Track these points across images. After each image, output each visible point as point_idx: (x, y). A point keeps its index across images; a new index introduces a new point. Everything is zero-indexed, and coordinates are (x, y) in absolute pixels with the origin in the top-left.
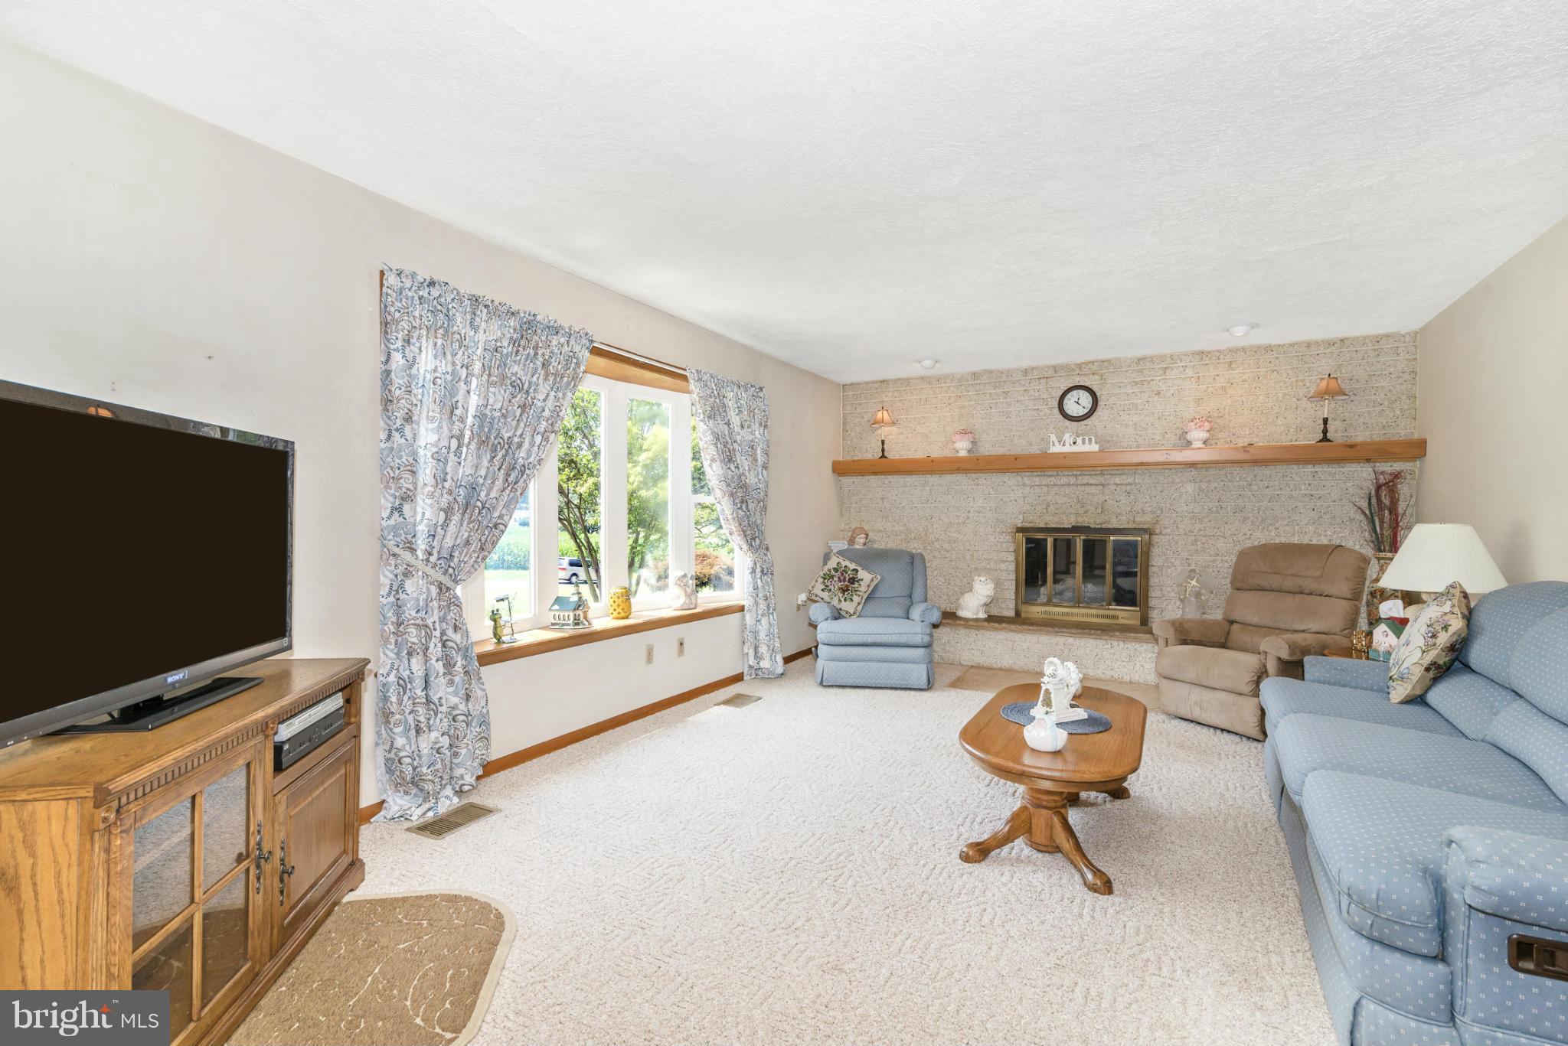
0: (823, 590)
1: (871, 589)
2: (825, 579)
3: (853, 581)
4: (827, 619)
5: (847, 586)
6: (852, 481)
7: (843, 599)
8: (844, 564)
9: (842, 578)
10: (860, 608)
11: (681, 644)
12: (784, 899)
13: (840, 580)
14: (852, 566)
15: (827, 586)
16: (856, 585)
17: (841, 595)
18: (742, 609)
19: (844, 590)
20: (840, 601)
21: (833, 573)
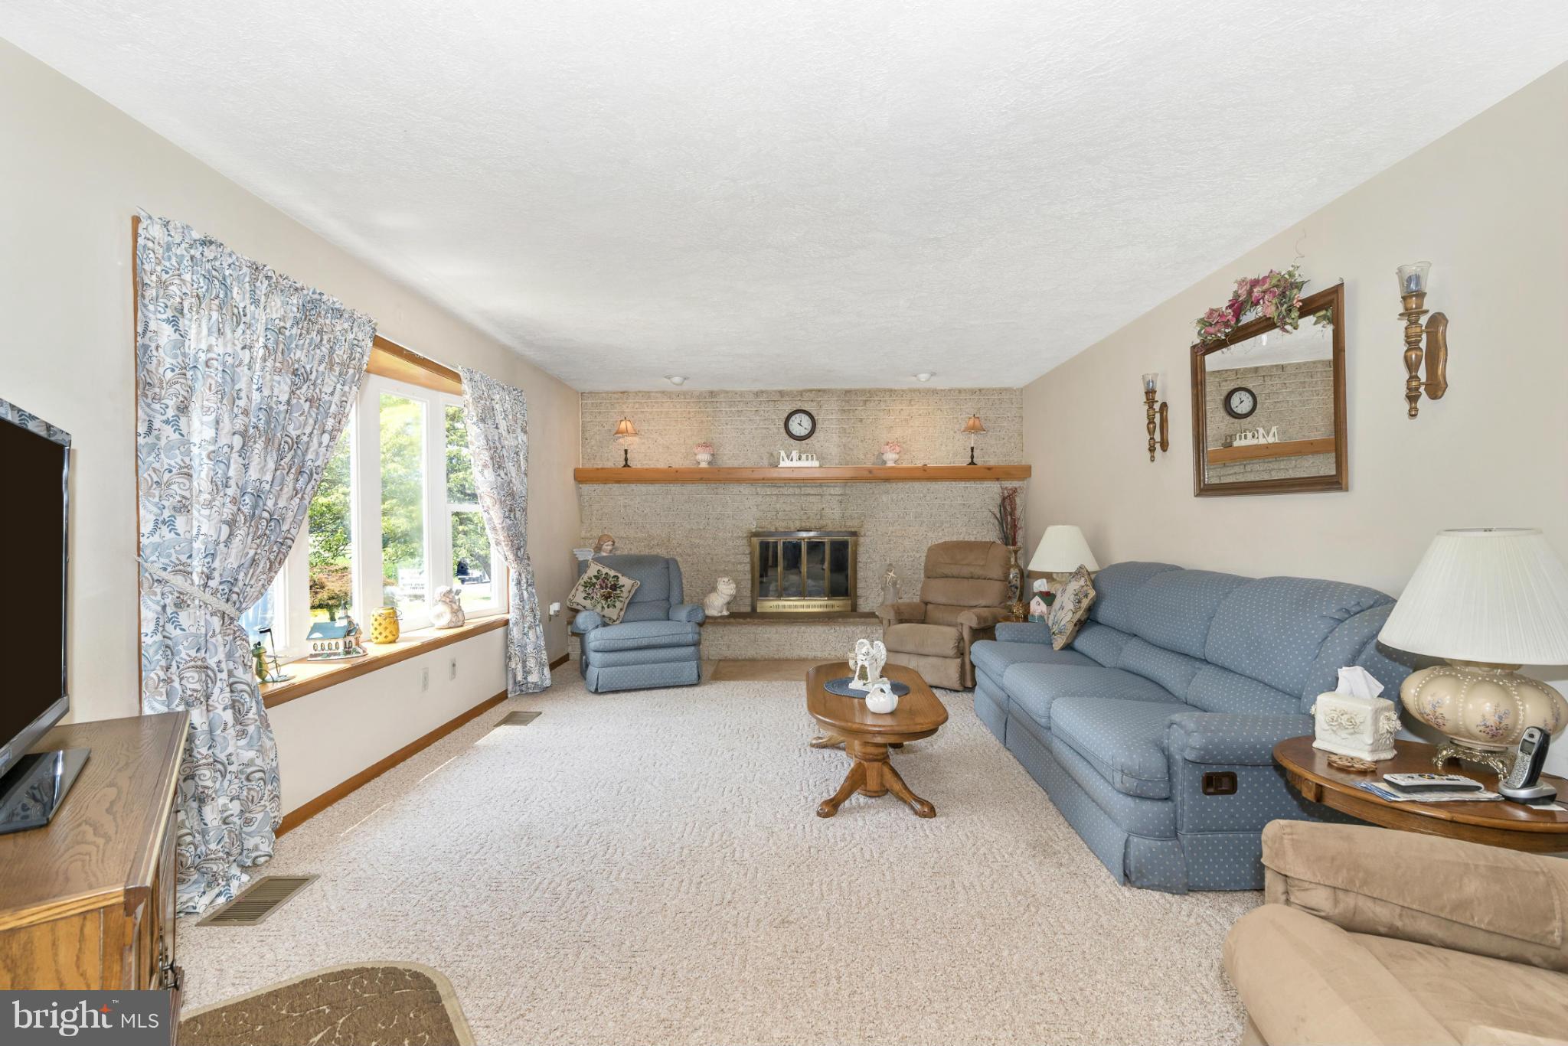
0: (584, 598)
1: (631, 594)
2: (586, 587)
3: (614, 587)
4: (597, 627)
5: (609, 593)
6: (593, 489)
7: (606, 606)
8: (605, 570)
9: (604, 585)
10: (622, 613)
11: (454, 665)
12: (701, 882)
13: (602, 588)
14: (612, 573)
15: (589, 594)
16: (618, 592)
17: (604, 602)
18: (506, 623)
19: (607, 597)
20: (603, 607)
21: (594, 580)
